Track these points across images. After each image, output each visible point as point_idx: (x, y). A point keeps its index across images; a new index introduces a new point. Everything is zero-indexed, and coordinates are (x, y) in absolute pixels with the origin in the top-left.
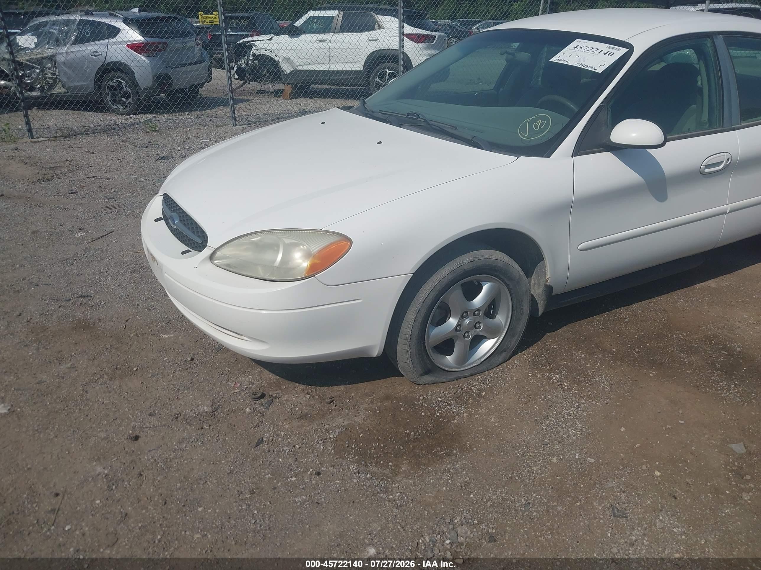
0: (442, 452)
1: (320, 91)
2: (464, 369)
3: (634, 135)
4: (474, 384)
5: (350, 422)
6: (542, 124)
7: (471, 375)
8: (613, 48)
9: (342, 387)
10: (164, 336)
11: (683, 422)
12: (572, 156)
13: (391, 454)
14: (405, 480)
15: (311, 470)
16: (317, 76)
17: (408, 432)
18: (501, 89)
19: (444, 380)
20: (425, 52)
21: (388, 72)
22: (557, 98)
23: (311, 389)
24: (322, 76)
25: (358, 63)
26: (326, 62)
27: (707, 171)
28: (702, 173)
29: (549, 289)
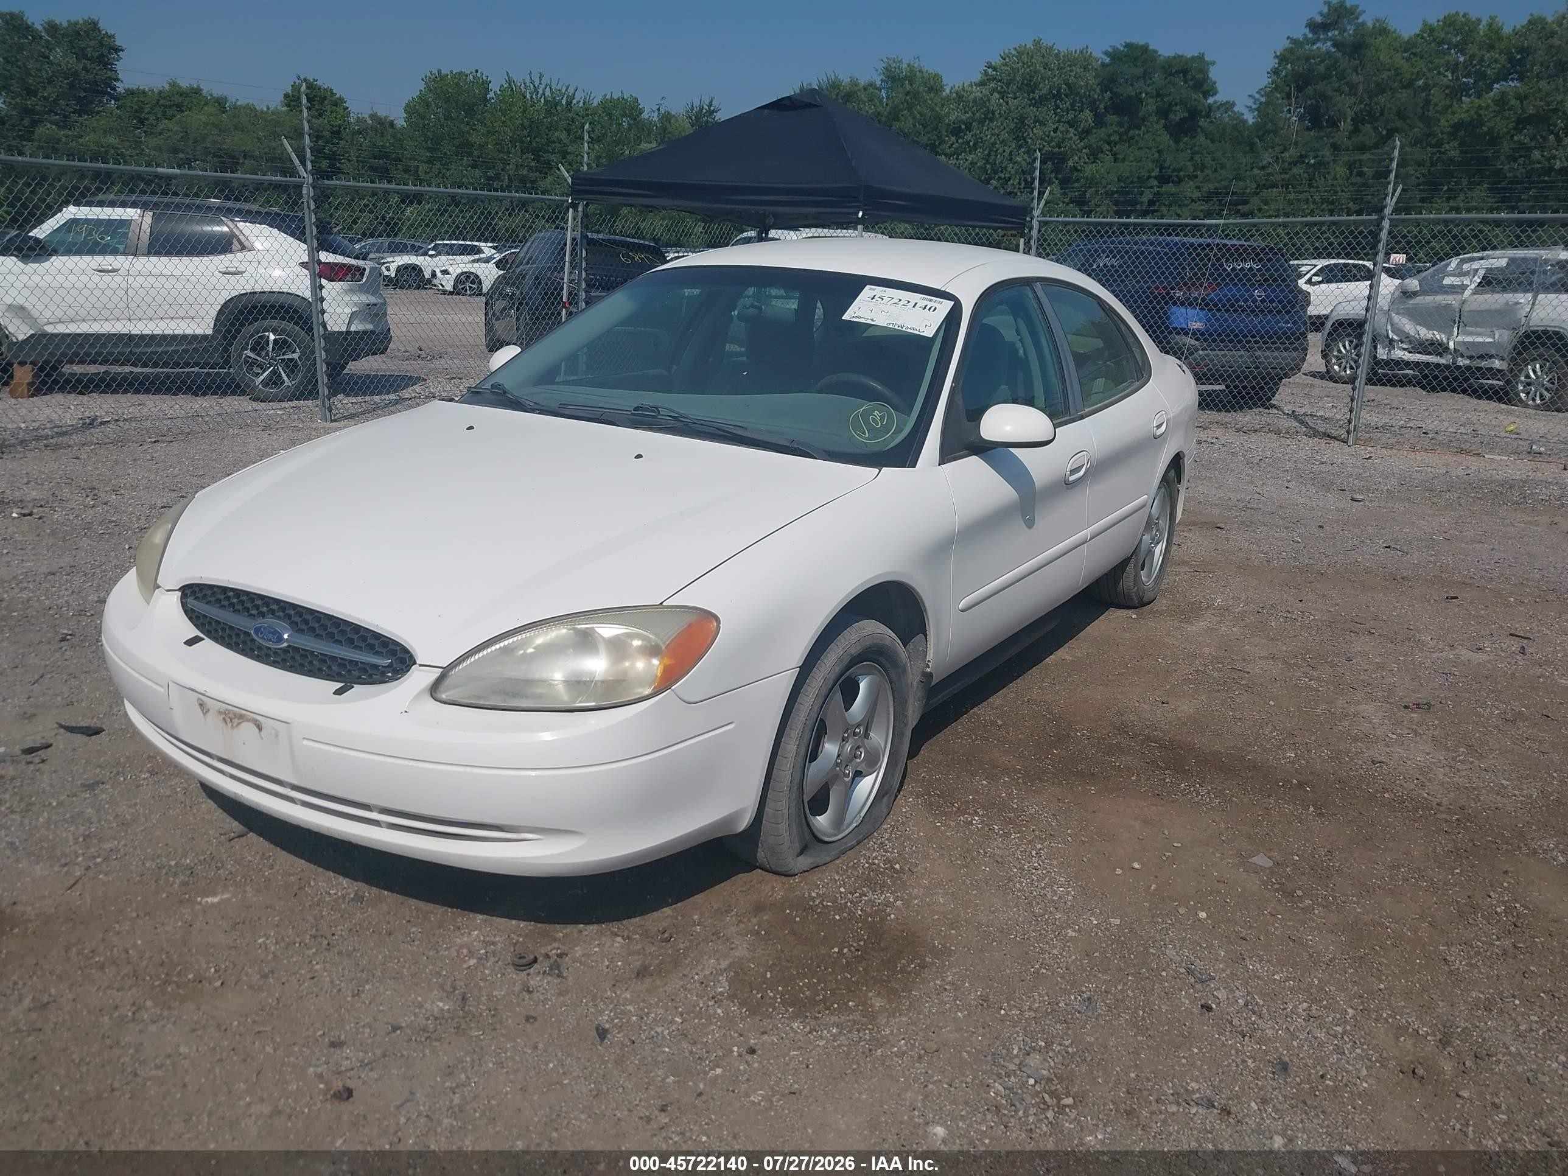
0: (913, 966)
1: (125, 379)
2: (843, 835)
3: (1008, 428)
4: (872, 854)
5: (731, 960)
6: (882, 418)
7: (858, 843)
8: (931, 300)
9: (667, 911)
10: (209, 900)
11: (1179, 845)
12: (939, 465)
13: (840, 989)
14: (893, 1021)
15: (735, 1049)
16: (104, 345)
17: (836, 950)
18: (675, 367)
19: (828, 859)
20: (347, 298)
21: (272, 337)
22: (853, 377)
23: (614, 927)
24: (116, 345)
25: (198, 321)
26: (112, 317)
27: (1072, 478)
28: (1067, 483)
29: (929, 676)
